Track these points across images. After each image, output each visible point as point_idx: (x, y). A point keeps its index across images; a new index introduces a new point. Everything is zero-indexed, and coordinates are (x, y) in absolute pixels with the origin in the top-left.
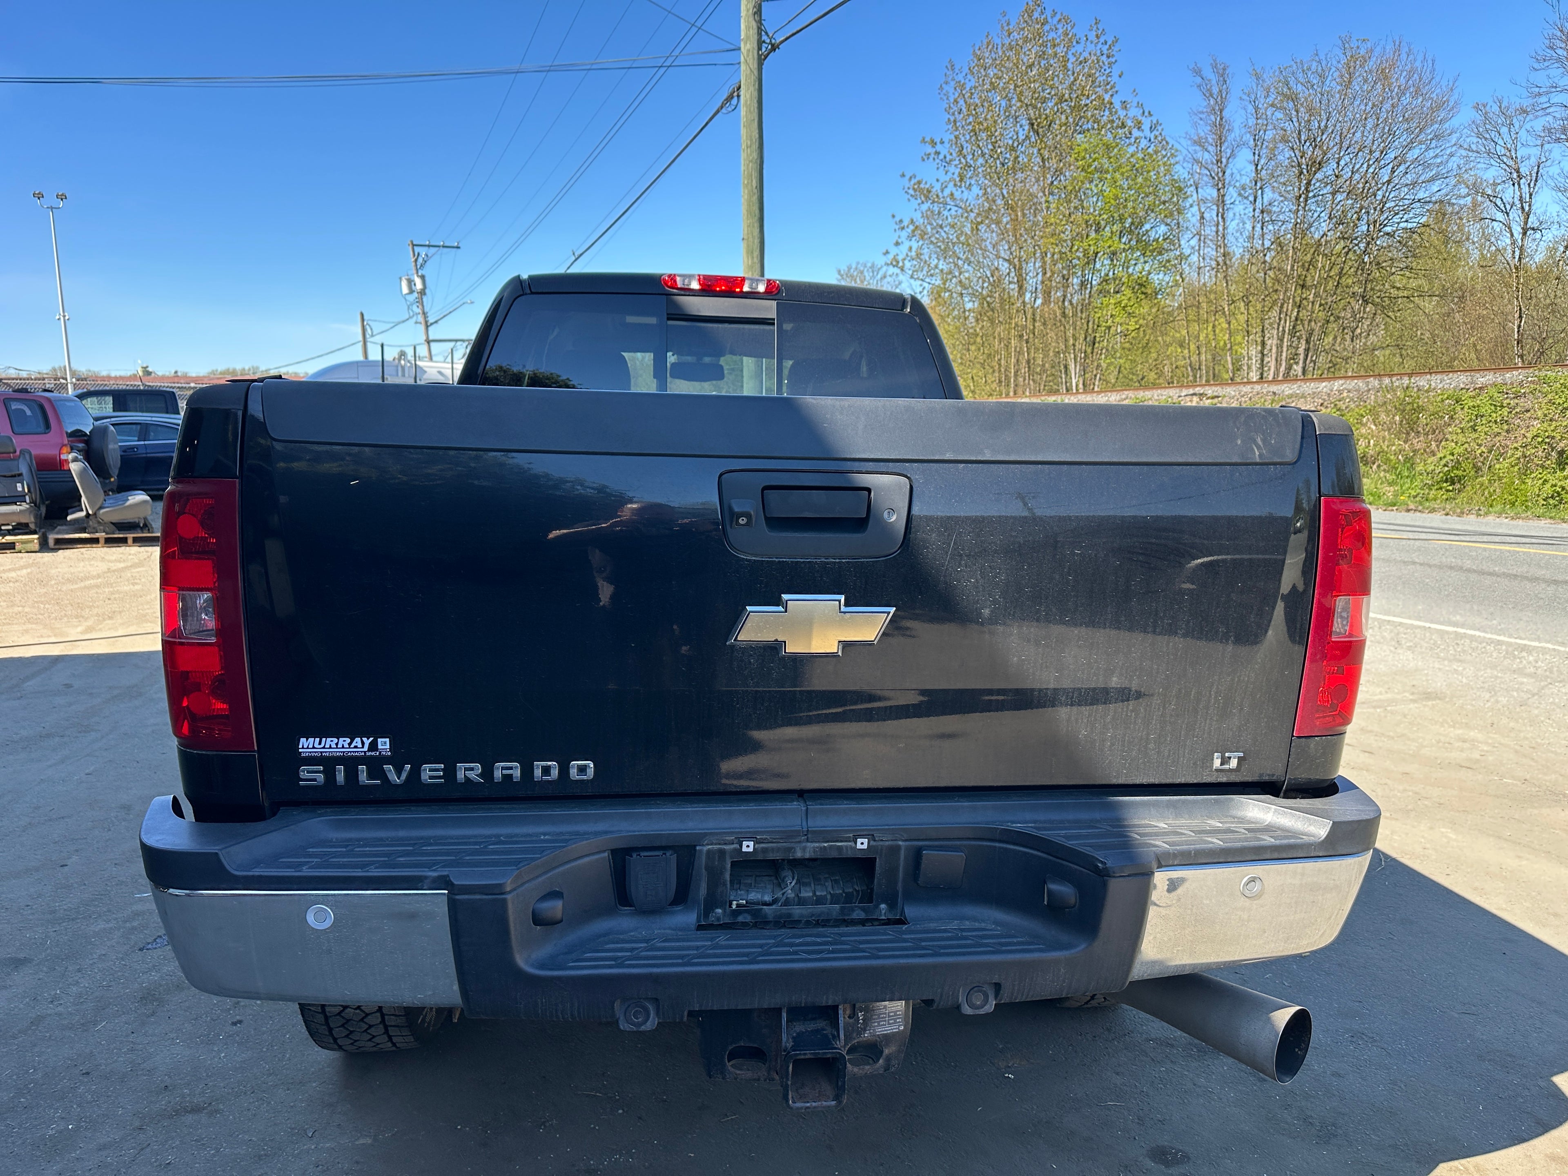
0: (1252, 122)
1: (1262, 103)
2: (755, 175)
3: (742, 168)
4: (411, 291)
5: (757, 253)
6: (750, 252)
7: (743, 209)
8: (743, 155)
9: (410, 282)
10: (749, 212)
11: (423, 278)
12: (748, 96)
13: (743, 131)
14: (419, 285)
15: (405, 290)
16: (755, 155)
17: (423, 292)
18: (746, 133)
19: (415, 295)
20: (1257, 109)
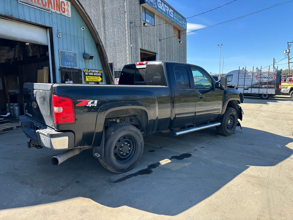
4: (286, 53)
9: (286, 51)
11: (289, 49)
14: (288, 51)
15: (285, 52)
17: (289, 52)
19: (287, 53)
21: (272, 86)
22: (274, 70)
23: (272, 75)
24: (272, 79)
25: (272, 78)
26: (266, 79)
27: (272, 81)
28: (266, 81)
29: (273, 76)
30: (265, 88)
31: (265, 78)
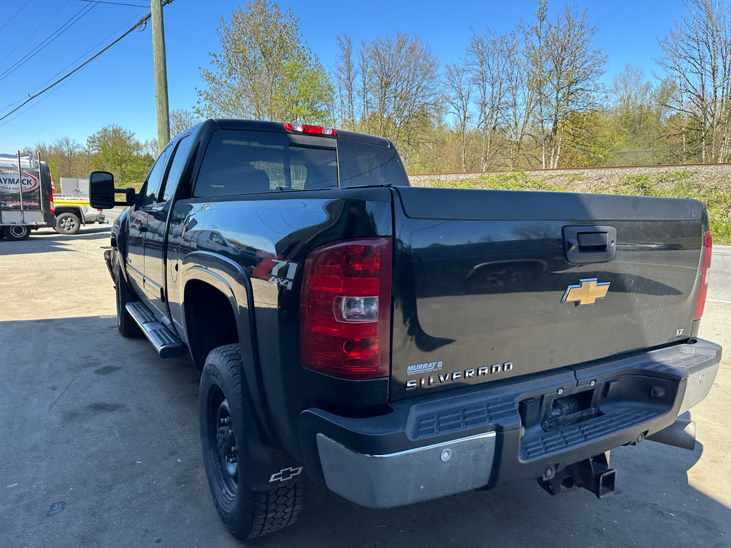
0: (361, 63)
1: (366, 56)
2: (162, 64)
3: (154, 61)
5: (164, 104)
6: (161, 103)
7: (156, 81)
8: (154, 54)
10: (159, 82)
12: (156, 25)
13: (154, 42)
16: (161, 55)
18: (155, 43)
20: (363, 57)
21: (33, 204)
22: (30, 163)
23: (27, 176)
24: (30, 186)
25: (29, 182)
26: (13, 186)
27: (31, 192)
28: (15, 192)
29: (30, 178)
30: (17, 208)
31: (12, 181)
